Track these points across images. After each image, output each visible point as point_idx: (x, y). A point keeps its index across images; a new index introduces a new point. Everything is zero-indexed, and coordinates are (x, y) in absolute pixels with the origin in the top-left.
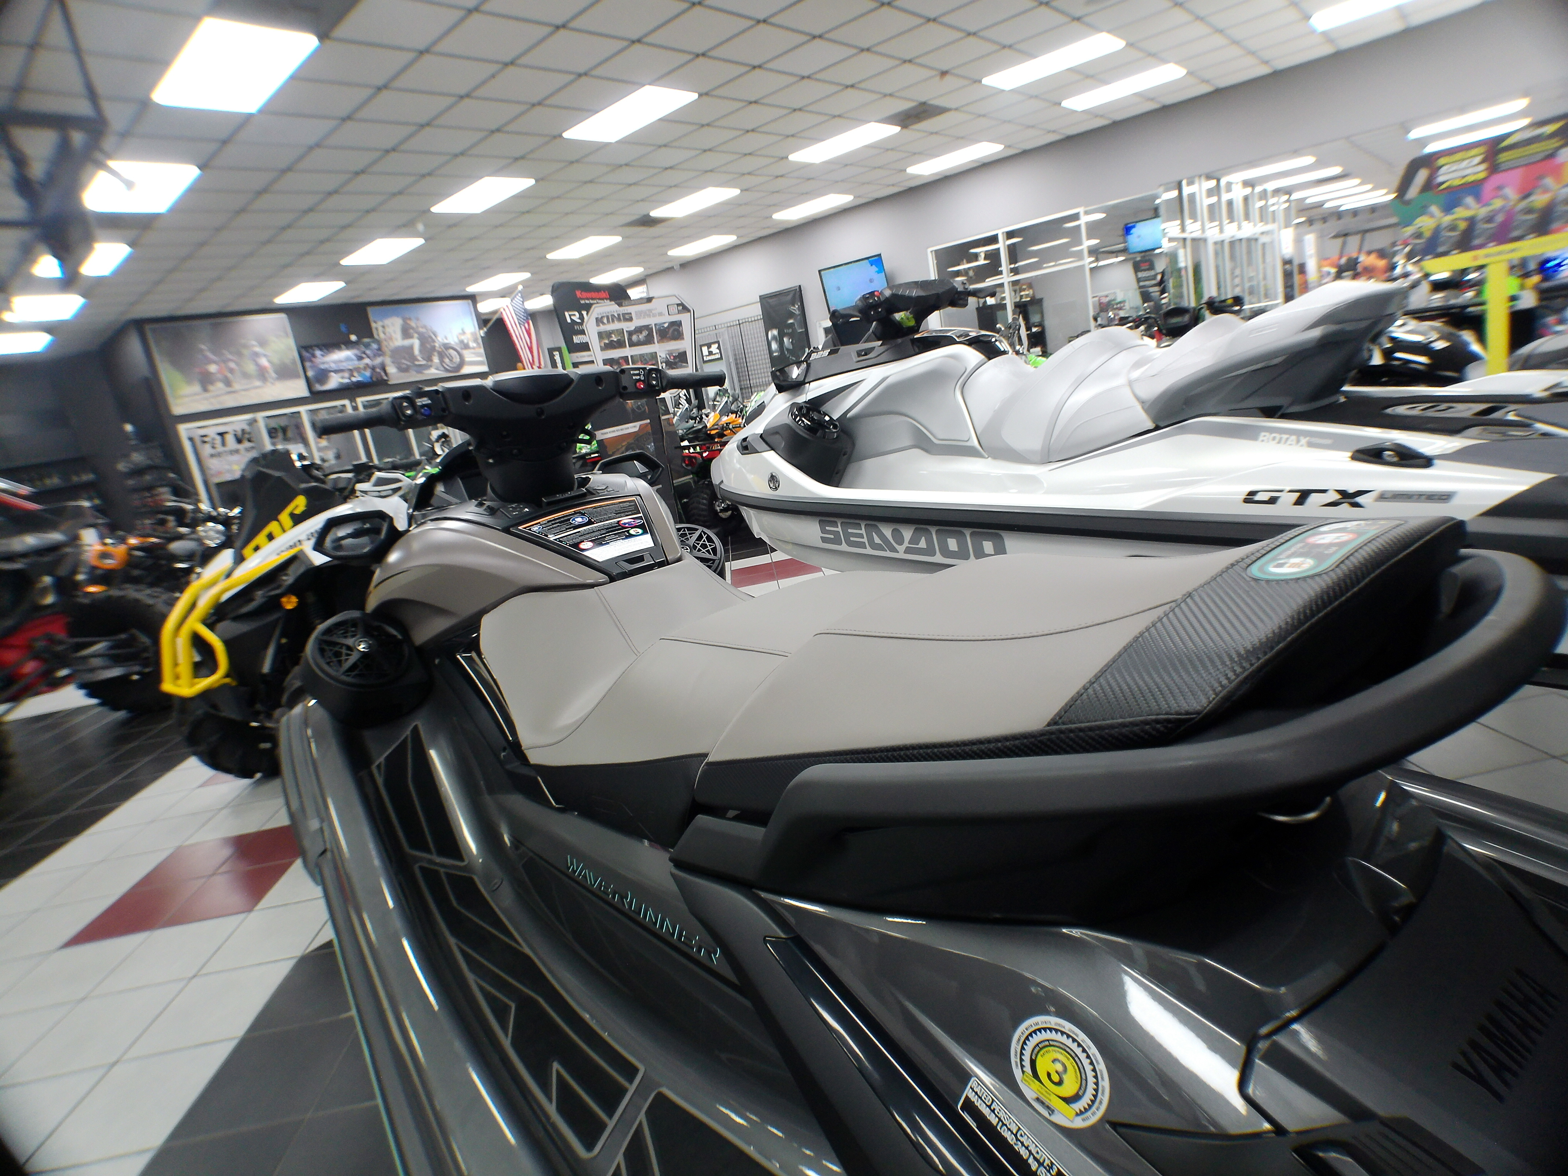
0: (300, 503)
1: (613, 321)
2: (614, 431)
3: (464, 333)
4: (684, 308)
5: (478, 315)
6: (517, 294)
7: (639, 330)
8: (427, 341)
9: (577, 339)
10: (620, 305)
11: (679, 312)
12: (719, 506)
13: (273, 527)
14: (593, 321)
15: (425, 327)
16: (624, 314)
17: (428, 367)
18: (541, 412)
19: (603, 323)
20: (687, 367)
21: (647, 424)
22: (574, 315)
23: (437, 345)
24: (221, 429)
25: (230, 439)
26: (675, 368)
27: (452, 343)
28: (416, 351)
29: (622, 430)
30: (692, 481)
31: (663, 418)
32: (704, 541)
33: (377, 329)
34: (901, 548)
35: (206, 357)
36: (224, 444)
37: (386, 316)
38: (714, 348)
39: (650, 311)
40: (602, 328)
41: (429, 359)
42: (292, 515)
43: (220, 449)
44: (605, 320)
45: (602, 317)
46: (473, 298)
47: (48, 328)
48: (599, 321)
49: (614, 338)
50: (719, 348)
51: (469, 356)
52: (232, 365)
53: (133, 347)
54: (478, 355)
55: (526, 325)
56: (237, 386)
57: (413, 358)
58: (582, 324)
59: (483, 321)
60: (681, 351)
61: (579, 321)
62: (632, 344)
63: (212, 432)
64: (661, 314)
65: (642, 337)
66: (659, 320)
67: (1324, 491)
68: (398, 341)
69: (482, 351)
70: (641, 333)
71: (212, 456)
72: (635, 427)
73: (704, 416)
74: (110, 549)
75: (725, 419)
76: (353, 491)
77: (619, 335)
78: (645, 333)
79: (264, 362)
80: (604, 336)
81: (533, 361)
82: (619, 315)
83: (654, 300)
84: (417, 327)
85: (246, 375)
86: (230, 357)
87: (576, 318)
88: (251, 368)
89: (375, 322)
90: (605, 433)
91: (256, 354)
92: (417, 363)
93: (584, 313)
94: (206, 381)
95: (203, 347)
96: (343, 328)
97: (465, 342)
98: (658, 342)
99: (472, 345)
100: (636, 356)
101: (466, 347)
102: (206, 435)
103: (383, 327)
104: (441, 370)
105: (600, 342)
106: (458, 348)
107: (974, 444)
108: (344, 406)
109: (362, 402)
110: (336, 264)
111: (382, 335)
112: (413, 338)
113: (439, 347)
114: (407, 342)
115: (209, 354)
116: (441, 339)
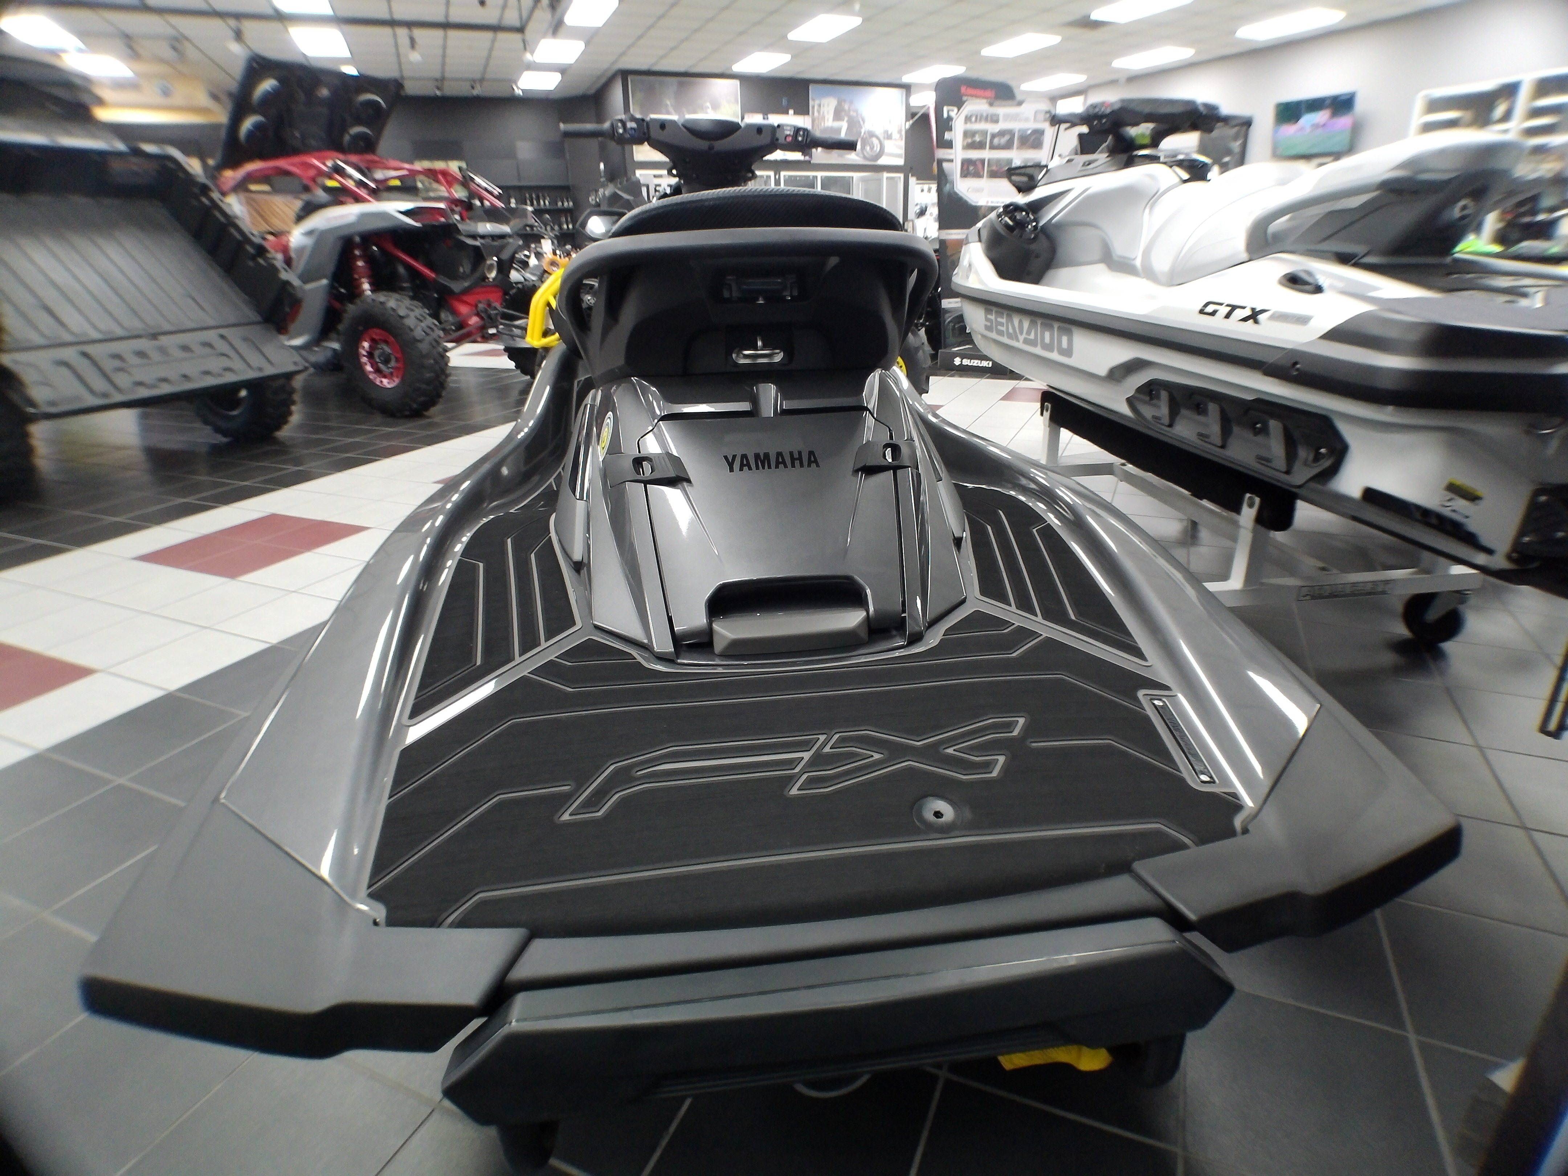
1: (980, 120)
2: (959, 234)
3: (890, 123)
5: (908, 105)
7: (1002, 133)
8: (854, 123)
9: (947, 136)
10: (999, 106)
11: (1045, 121)
14: (962, 118)
15: (856, 111)
16: (992, 116)
18: (711, 148)
19: (971, 122)
33: (813, 107)
34: (1021, 338)
35: (668, 112)
37: (827, 95)
39: (1018, 115)
40: (969, 127)
44: (973, 119)
45: (971, 116)
46: (907, 88)
47: (563, 70)
48: (968, 119)
49: (977, 138)
51: (889, 147)
53: (617, 94)
54: (898, 147)
58: (954, 119)
59: (911, 114)
60: (1036, 162)
62: (992, 147)
63: (664, 183)
64: (1027, 120)
65: (1004, 140)
66: (1023, 126)
67: (1244, 308)
68: (829, 122)
69: (903, 143)
70: (1004, 136)
77: (982, 136)
78: (1007, 137)
80: (969, 135)
82: (987, 115)
83: (1025, 105)
84: (849, 110)
87: (952, 113)
89: (813, 100)
90: (950, 234)
95: (668, 103)
96: (784, 102)
97: (889, 133)
98: (1017, 148)
99: (896, 135)
100: (993, 159)
101: (889, 137)
102: (660, 185)
103: (820, 106)
104: (860, 157)
105: (963, 140)
106: (881, 138)
107: (1138, 263)
108: (769, 177)
109: (784, 176)
110: (785, 37)
111: (816, 114)
112: (843, 120)
113: (864, 133)
114: (837, 124)
115: (671, 110)
116: (868, 126)
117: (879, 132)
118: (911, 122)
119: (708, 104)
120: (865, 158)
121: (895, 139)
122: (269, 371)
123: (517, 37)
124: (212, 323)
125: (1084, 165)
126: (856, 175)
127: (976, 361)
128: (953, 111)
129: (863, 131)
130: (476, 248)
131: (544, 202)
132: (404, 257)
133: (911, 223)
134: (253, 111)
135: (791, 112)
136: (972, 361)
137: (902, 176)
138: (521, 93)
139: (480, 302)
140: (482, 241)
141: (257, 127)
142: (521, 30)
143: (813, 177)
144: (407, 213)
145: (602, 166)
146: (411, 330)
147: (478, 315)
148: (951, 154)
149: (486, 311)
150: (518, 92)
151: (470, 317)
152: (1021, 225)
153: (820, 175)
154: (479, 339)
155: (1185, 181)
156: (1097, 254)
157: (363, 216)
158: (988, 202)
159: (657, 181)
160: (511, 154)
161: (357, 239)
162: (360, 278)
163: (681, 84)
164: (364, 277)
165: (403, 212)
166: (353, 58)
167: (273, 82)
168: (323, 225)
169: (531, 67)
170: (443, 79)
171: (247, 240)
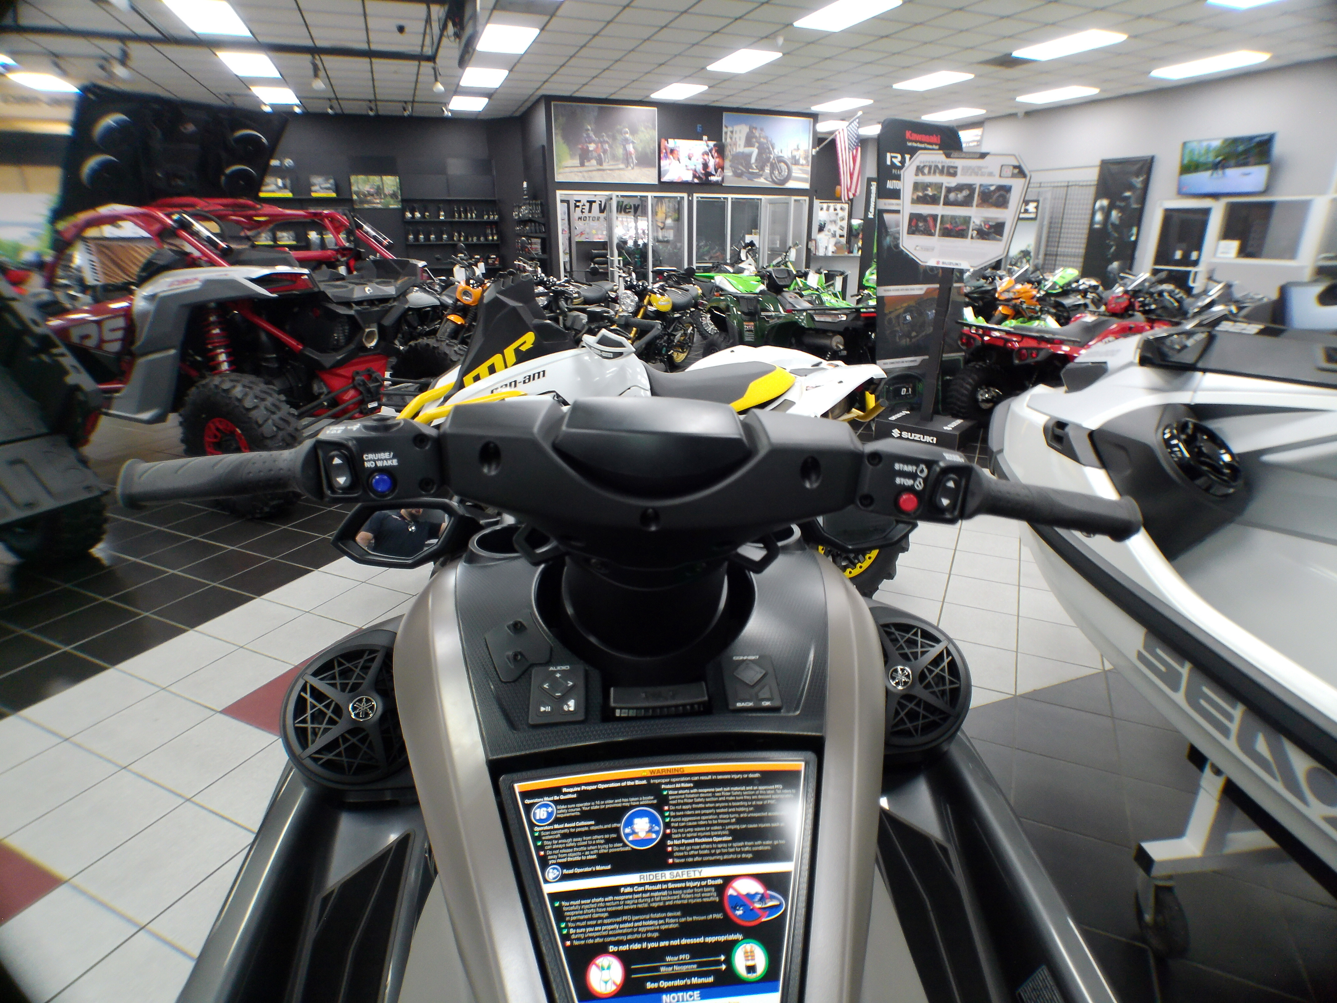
0: (528, 340)
1: (935, 172)
2: (898, 290)
3: (798, 149)
4: (1020, 172)
5: (815, 132)
6: (855, 120)
7: (959, 188)
8: (764, 150)
9: (890, 184)
10: (948, 156)
11: (1013, 176)
12: (982, 395)
13: (496, 359)
14: (913, 169)
15: (766, 138)
16: (949, 167)
19: (923, 174)
20: (1000, 240)
21: (935, 289)
22: (896, 157)
23: (772, 156)
24: (591, 199)
25: (595, 207)
26: (986, 239)
27: (786, 157)
28: (753, 160)
29: (907, 290)
30: (961, 358)
31: (956, 285)
32: (943, 670)
33: (726, 133)
35: (588, 136)
36: (590, 211)
38: (1031, 207)
39: (980, 168)
40: (921, 179)
41: (762, 169)
42: (517, 351)
43: (586, 214)
44: (926, 171)
45: (924, 166)
46: (814, 117)
47: (489, 94)
48: (919, 170)
49: (930, 192)
50: (1037, 208)
51: (796, 172)
52: (606, 146)
53: (540, 118)
54: (804, 172)
55: (855, 151)
56: (605, 166)
57: (749, 165)
58: (900, 168)
59: (818, 140)
60: (1000, 221)
61: (899, 164)
62: (947, 203)
63: (584, 200)
64: (991, 174)
65: (961, 196)
66: (986, 181)
68: (741, 148)
69: (809, 168)
70: (961, 192)
71: (580, 218)
72: (921, 289)
73: (997, 278)
74: (470, 288)
75: (1019, 287)
76: (580, 340)
77: (936, 190)
78: (965, 193)
79: (630, 148)
80: (920, 187)
81: (851, 187)
82: (943, 167)
83: (988, 157)
84: (760, 137)
85: (614, 157)
86: (606, 139)
87: (897, 162)
88: (620, 152)
89: (726, 127)
90: (888, 290)
91: (626, 141)
92: (750, 170)
93: (907, 157)
94: (584, 157)
95: (589, 127)
96: (699, 128)
97: (797, 158)
98: (977, 206)
99: (802, 161)
100: (947, 216)
101: (796, 162)
102: (579, 201)
103: (732, 132)
104: (769, 181)
105: (913, 193)
106: (789, 163)
108: (682, 198)
109: (697, 198)
110: (703, 68)
111: (729, 140)
112: (754, 146)
113: (773, 159)
114: (748, 150)
115: (591, 134)
116: (776, 152)
117: (786, 155)
118: (818, 149)
119: (626, 129)
120: (774, 182)
121: (802, 165)
122: (47, 504)
126: (764, 198)
127: (918, 436)
128: (899, 158)
130: (350, 317)
131: (472, 215)
132: (265, 325)
133: (814, 242)
134: (96, 149)
135: (705, 138)
136: (913, 435)
137: (807, 198)
138: (450, 114)
139: (358, 373)
140: (358, 308)
141: (104, 166)
142: (432, 58)
143: (724, 198)
144: (259, 281)
145: (525, 185)
146: (260, 426)
147: (354, 387)
149: (365, 384)
150: (447, 114)
151: (346, 392)
153: (730, 196)
154: (357, 415)
157: (208, 283)
158: (938, 263)
159: (578, 199)
160: (442, 170)
161: (213, 306)
162: (215, 348)
163: (601, 110)
164: (220, 347)
165: (253, 280)
166: (284, 80)
167: (121, 117)
168: (165, 291)
169: (458, 91)
170: (376, 100)
171: (26, 330)
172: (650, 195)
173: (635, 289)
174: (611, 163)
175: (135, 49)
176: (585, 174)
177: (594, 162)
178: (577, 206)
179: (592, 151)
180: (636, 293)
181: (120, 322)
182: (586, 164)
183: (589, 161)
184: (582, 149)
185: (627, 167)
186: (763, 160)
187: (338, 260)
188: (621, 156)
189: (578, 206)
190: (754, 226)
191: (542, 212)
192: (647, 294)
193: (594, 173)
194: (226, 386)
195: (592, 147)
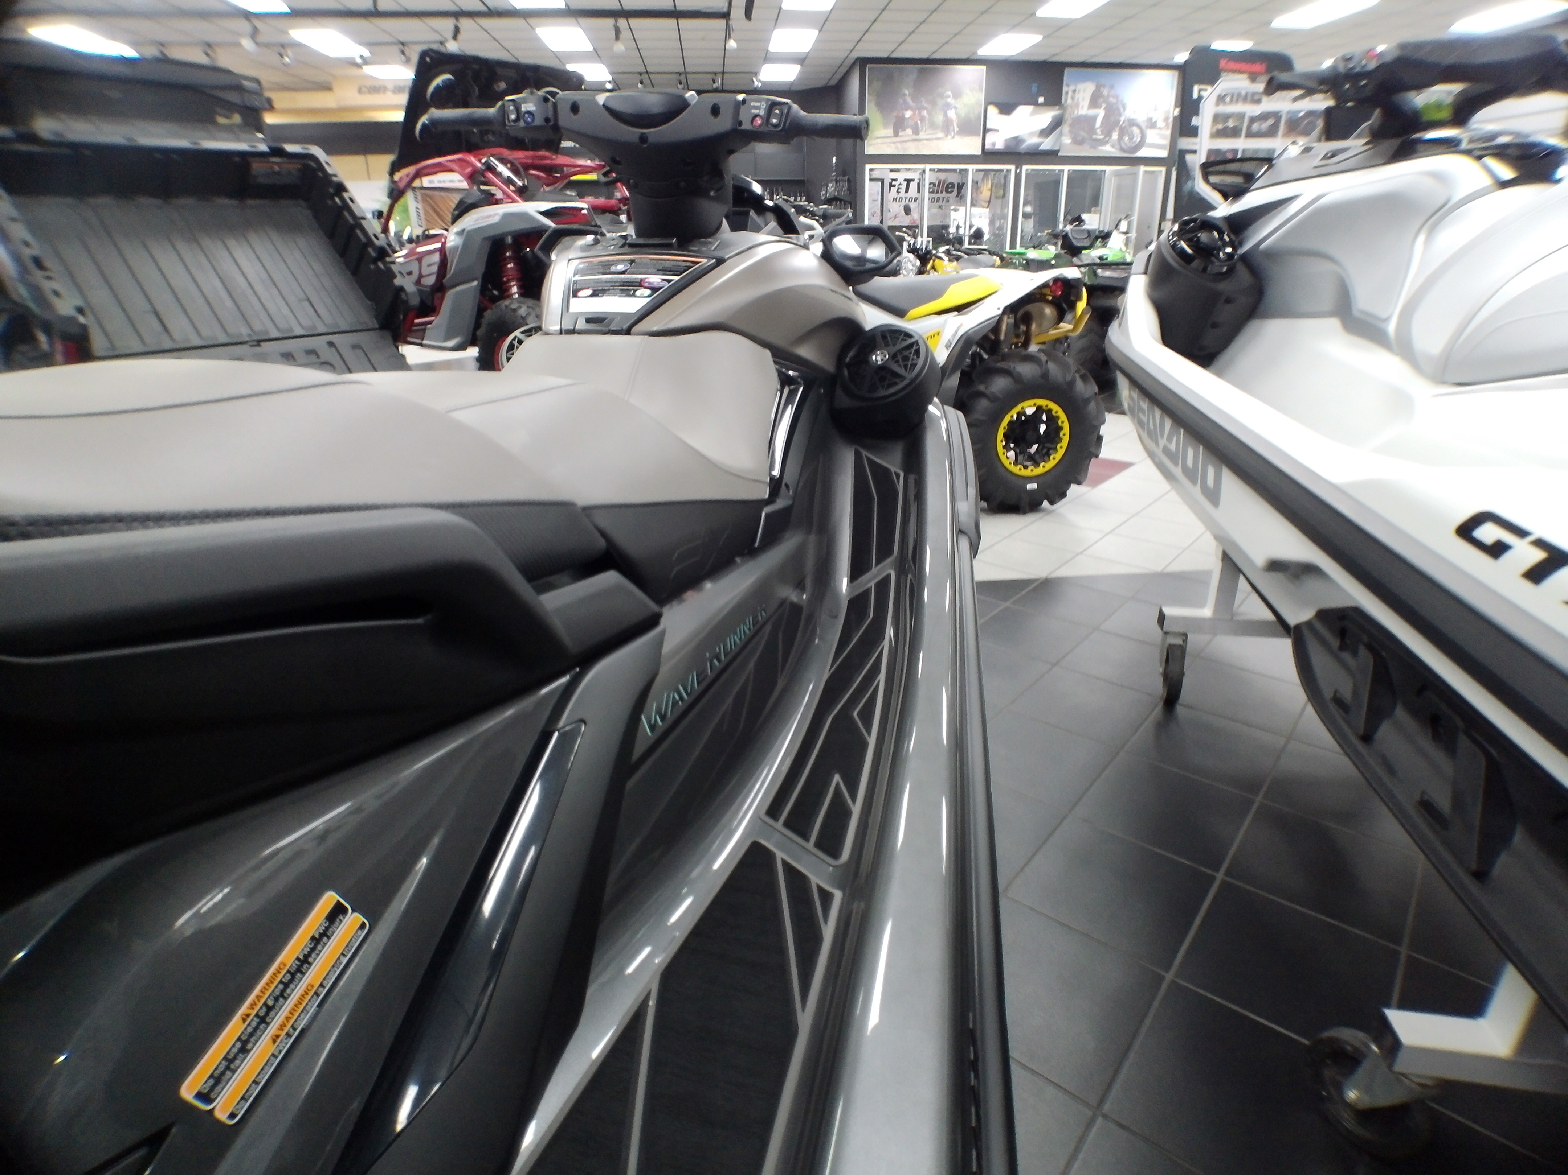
1: (1237, 100)
3: (1156, 109)
7: (1264, 117)
8: (1113, 112)
9: (1191, 121)
10: (1253, 81)
14: (1213, 99)
15: (1116, 97)
16: (1253, 94)
17: (1103, 142)
18: (643, 139)
19: (1225, 103)
22: (1202, 89)
24: (909, 176)
25: (913, 186)
28: (1098, 124)
33: (1067, 93)
34: (1161, 443)
35: (905, 102)
36: (907, 191)
37: (1084, 79)
40: (1222, 109)
41: (1108, 134)
43: (902, 193)
44: (1228, 99)
45: (1225, 95)
46: (1180, 69)
47: (801, 60)
48: (1221, 99)
49: (1231, 124)
51: (1152, 136)
52: (924, 113)
53: (855, 84)
54: (1162, 137)
56: (922, 135)
57: (1092, 130)
62: (1250, 135)
63: (901, 177)
65: (1265, 126)
68: (1084, 110)
69: (1169, 132)
70: (1266, 120)
71: (895, 200)
77: (1237, 121)
78: (1271, 122)
79: (951, 114)
80: (1220, 119)
82: (1247, 94)
84: (1109, 96)
85: (933, 126)
86: (925, 104)
87: (1206, 94)
88: (939, 118)
89: (1068, 85)
91: (948, 106)
92: (1094, 136)
93: (1210, 87)
94: (899, 126)
95: (907, 92)
96: (1034, 88)
97: (1154, 120)
98: (1282, 136)
99: (1161, 124)
100: (1250, 150)
101: (1152, 125)
102: (895, 180)
103: (1074, 91)
104: (1116, 149)
105: (1213, 126)
106: (1143, 126)
107: (1391, 328)
108: (1009, 171)
109: (1027, 170)
110: (1033, 14)
111: (1069, 101)
112: (1100, 107)
113: (1124, 122)
114: (1092, 112)
115: (909, 100)
116: (1128, 113)
117: (1141, 119)
118: (1179, 108)
119: (949, 93)
120: (1122, 149)
121: (1160, 129)
123: (722, 23)
124: (322, 329)
125: (1325, 158)
126: (1108, 169)
128: (1206, 90)
129: (1122, 119)
134: (429, 105)
135: (1041, 99)
137: (1163, 169)
138: (761, 85)
141: (434, 121)
143: (1059, 171)
144: (546, 213)
145: (834, 160)
148: (1195, 144)
150: (758, 85)
152: (1205, 252)
153: (1067, 168)
155: (1505, 184)
156: (1328, 301)
157: (507, 216)
159: (893, 175)
161: (509, 240)
162: (509, 281)
163: (921, 71)
164: (512, 280)
165: (542, 213)
166: (597, 55)
167: (448, 76)
168: (471, 226)
169: (768, 58)
170: (686, 73)
171: (370, 243)
172: (971, 168)
173: (918, 252)
174: (929, 131)
175: (465, 24)
176: (899, 145)
177: (909, 131)
178: (891, 186)
179: (908, 119)
180: (919, 257)
181: (436, 258)
182: (900, 134)
183: (904, 129)
184: (897, 117)
185: (947, 136)
186: (1112, 121)
187: (620, 209)
188: (941, 124)
189: (894, 186)
190: (1095, 201)
191: (849, 189)
192: (931, 259)
193: (909, 144)
194: (514, 306)
195: (908, 114)
